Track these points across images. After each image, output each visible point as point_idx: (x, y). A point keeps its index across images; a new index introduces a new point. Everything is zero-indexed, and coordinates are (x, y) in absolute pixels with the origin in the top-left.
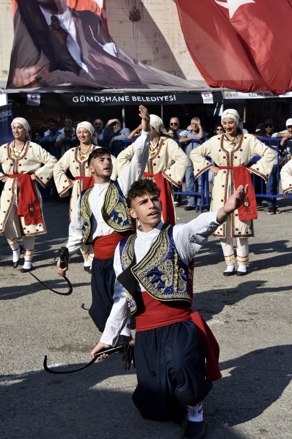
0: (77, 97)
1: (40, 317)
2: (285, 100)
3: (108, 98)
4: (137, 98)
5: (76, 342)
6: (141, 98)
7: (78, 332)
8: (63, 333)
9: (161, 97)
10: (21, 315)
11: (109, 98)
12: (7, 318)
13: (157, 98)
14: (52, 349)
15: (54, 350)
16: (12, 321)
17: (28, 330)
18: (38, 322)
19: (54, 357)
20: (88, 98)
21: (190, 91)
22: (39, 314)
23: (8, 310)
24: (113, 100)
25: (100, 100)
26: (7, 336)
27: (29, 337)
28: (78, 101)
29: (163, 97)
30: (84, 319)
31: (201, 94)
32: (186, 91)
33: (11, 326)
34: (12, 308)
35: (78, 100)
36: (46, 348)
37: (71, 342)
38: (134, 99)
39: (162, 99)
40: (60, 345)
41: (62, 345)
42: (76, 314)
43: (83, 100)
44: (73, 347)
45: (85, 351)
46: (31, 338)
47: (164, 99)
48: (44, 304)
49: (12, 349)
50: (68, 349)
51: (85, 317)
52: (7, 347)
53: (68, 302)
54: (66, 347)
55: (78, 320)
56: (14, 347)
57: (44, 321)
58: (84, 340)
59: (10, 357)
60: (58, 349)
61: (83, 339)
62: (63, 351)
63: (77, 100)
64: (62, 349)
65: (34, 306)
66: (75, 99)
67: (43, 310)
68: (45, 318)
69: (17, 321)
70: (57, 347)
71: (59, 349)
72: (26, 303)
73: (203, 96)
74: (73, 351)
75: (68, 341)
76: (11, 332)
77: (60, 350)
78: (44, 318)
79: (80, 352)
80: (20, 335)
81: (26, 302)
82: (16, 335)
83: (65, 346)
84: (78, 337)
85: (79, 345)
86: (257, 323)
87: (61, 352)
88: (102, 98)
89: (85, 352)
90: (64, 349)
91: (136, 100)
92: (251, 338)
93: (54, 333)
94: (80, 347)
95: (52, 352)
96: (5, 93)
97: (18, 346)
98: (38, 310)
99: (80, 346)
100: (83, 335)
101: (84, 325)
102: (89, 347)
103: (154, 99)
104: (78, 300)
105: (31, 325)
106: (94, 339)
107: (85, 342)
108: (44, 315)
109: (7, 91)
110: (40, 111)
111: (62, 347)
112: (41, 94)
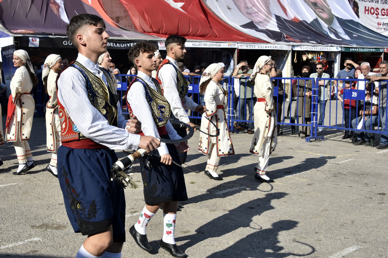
0: (66, 41)
1: (27, 203)
2: (219, 50)
4: (110, 44)
5: (52, 222)
6: (113, 44)
7: (54, 214)
8: (43, 215)
9: (128, 44)
10: (12, 201)
12: (2, 203)
13: (126, 45)
14: (34, 227)
15: (35, 228)
16: (5, 206)
17: (16, 212)
18: (25, 207)
19: (34, 233)
21: (149, 40)
22: (26, 200)
23: (3, 197)
27: (17, 217)
28: (67, 44)
29: (129, 44)
30: (59, 205)
31: (157, 43)
32: (147, 40)
33: (4, 209)
34: (6, 195)
35: (67, 43)
36: (29, 226)
37: (48, 222)
38: (108, 45)
39: (129, 45)
40: (40, 224)
41: (41, 224)
42: (54, 201)
44: (49, 226)
45: (58, 228)
46: (18, 218)
47: (130, 45)
48: (31, 193)
49: (3, 226)
50: (45, 227)
51: (60, 203)
53: (49, 192)
54: (44, 226)
55: (55, 205)
56: (4, 225)
57: (29, 206)
58: (58, 221)
60: (38, 226)
61: (57, 220)
63: (66, 44)
64: (41, 227)
65: (23, 194)
66: (65, 43)
67: (30, 198)
68: (30, 203)
69: (9, 205)
70: (37, 225)
71: (38, 227)
72: (17, 192)
73: (159, 44)
74: (48, 228)
75: (46, 221)
76: (4, 214)
77: (39, 228)
78: (29, 204)
79: (54, 229)
80: (10, 216)
81: (17, 191)
82: (7, 216)
83: (43, 225)
84: (53, 218)
85: (54, 224)
86: (187, 210)
87: (40, 229)
89: (58, 229)
90: (42, 227)
91: (110, 45)
92: (181, 221)
93: (36, 215)
94: (55, 226)
95: (33, 229)
96: (12, 36)
97: (8, 224)
98: (25, 197)
99: (54, 225)
100: (58, 216)
101: (59, 209)
102: (61, 226)
103: (123, 45)
104: (56, 190)
105: (19, 209)
106: (65, 220)
107: (58, 222)
108: (30, 201)
109: (13, 35)
110: (39, 50)
111: (41, 225)
112: (40, 38)
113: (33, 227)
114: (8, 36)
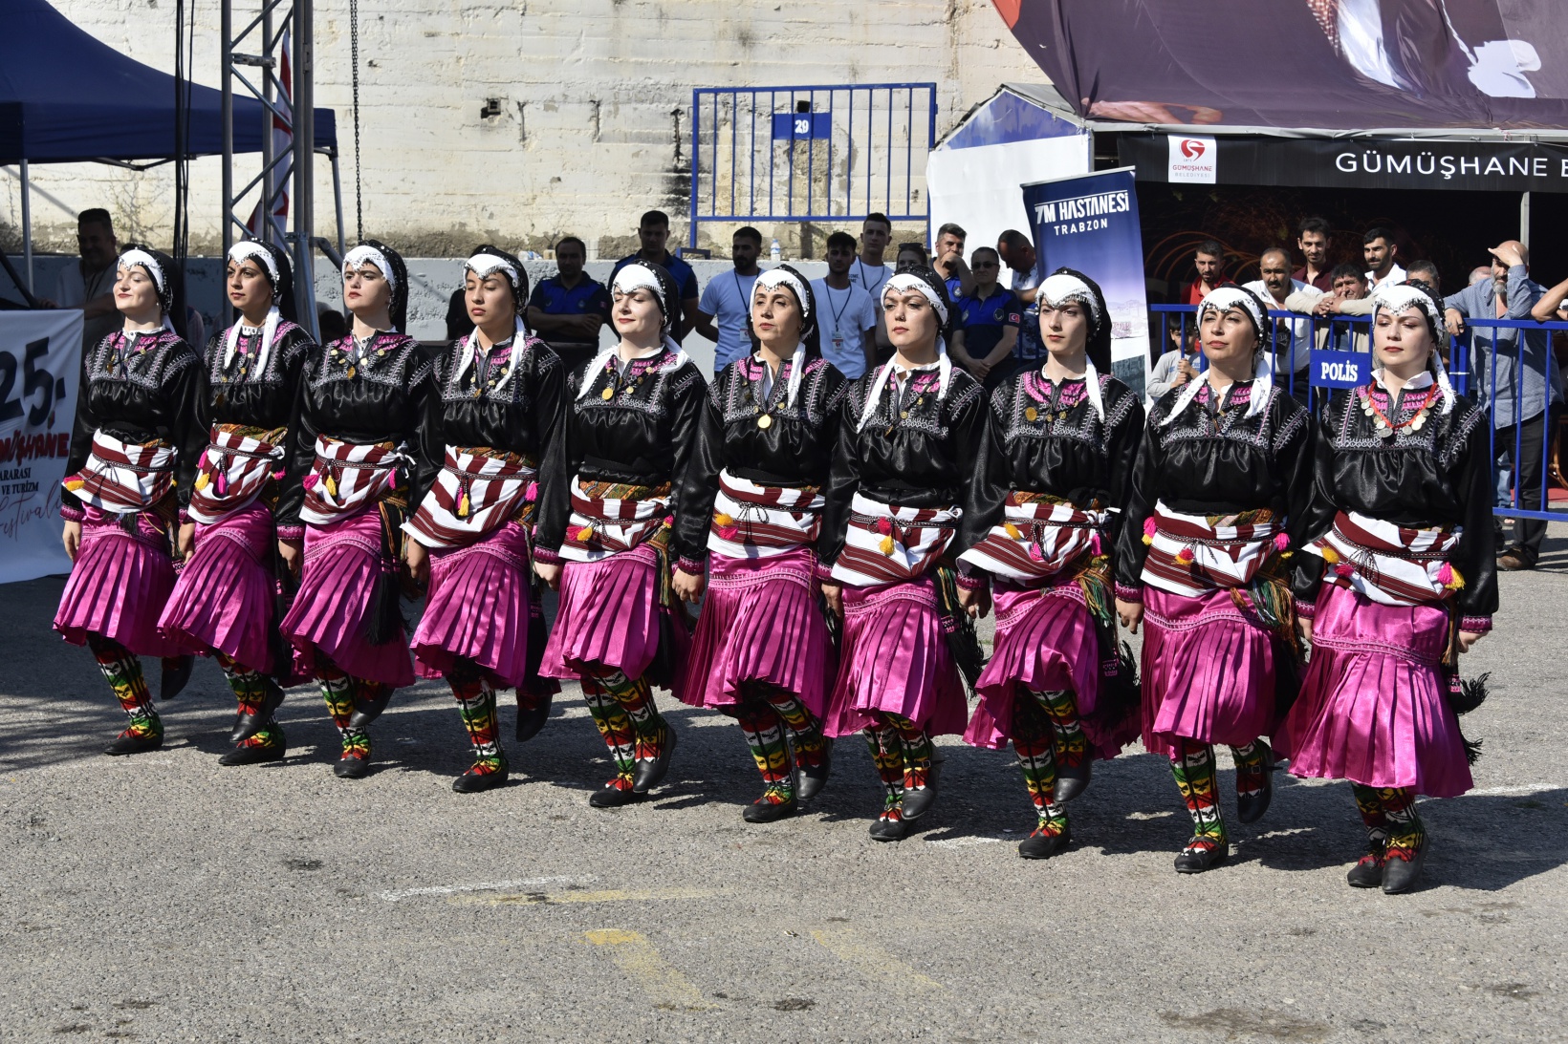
0: (1353, 156)
1: (1144, 916)
3: (1469, 160)
5: (1259, 1003)
7: (1270, 975)
8: (1217, 973)
10: (1077, 902)
11: (1473, 162)
12: (1030, 908)
14: (1176, 1017)
15: (1181, 1022)
16: (1047, 921)
17: (1096, 953)
18: (1134, 931)
20: (1390, 158)
22: (1141, 905)
23: (1037, 885)
24: (1489, 168)
25: (1438, 166)
26: (1023, 963)
27: (1099, 973)
28: (1354, 169)
30: (1297, 934)
33: (1041, 934)
34: (1048, 878)
35: (1354, 163)
36: (1151, 1013)
37: (1240, 1004)
40: (1202, 1007)
41: (1210, 1010)
42: (1270, 916)
43: (1372, 165)
44: (1248, 1019)
45: (1288, 1034)
46: (1103, 979)
48: (1162, 876)
49: (1035, 1005)
50: (1227, 1023)
51: (1301, 927)
52: (1021, 997)
53: (1246, 876)
54: (1222, 1017)
55: (1276, 936)
56: (1043, 1002)
57: (1157, 928)
58: (1290, 1001)
59: (1027, 1028)
60: (1195, 1019)
61: (1283, 997)
62: (1209, 1029)
63: (1351, 166)
64: (1208, 1021)
65: (1127, 879)
66: (1344, 162)
67: (1157, 896)
68: (1160, 918)
69: (1062, 921)
70: (1193, 1014)
71: (1199, 1022)
72: (1100, 867)
74: (1244, 1031)
75: (1232, 998)
76: (1039, 954)
77: (1199, 1025)
78: (1156, 921)
79: (1269, 1036)
80: (1069, 965)
81: (1099, 862)
82: (1056, 966)
83: (1219, 1013)
84: (1265, 990)
85: (1267, 1013)
87: (1202, 1032)
88: (1447, 161)
89: (1287, 1038)
90: (1215, 1024)
93: (1186, 970)
94: (1272, 1022)
95: (1174, 1027)
96: (1084, 132)
97: (1058, 1000)
98: (1138, 892)
99: (1271, 1017)
100: (1286, 983)
101: (1292, 954)
102: (1304, 1025)
105: (1110, 938)
106: (1322, 1000)
107: (1289, 1006)
108: (1159, 909)
109: (1092, 125)
110: (1215, 199)
111: (1210, 1015)
112: (1219, 137)
113: (1171, 1018)
114: (1065, 129)
